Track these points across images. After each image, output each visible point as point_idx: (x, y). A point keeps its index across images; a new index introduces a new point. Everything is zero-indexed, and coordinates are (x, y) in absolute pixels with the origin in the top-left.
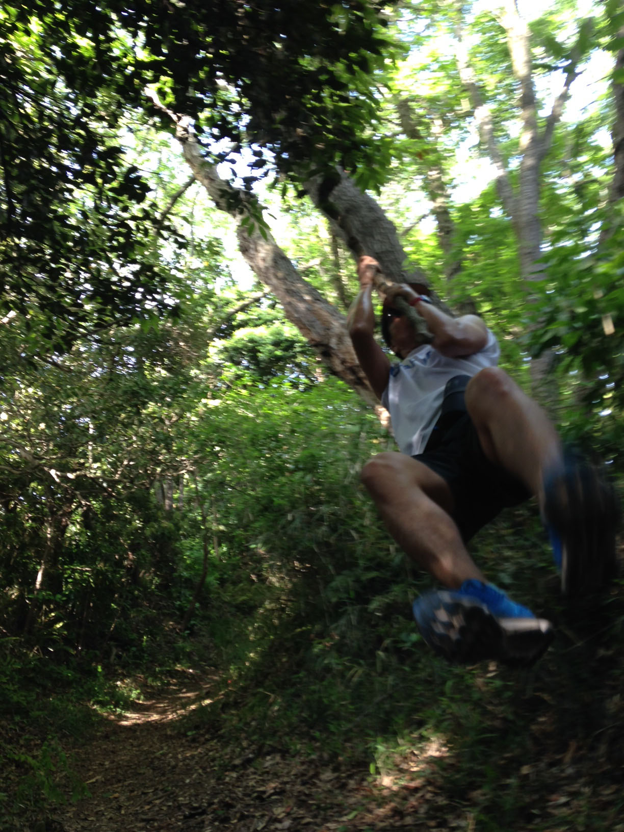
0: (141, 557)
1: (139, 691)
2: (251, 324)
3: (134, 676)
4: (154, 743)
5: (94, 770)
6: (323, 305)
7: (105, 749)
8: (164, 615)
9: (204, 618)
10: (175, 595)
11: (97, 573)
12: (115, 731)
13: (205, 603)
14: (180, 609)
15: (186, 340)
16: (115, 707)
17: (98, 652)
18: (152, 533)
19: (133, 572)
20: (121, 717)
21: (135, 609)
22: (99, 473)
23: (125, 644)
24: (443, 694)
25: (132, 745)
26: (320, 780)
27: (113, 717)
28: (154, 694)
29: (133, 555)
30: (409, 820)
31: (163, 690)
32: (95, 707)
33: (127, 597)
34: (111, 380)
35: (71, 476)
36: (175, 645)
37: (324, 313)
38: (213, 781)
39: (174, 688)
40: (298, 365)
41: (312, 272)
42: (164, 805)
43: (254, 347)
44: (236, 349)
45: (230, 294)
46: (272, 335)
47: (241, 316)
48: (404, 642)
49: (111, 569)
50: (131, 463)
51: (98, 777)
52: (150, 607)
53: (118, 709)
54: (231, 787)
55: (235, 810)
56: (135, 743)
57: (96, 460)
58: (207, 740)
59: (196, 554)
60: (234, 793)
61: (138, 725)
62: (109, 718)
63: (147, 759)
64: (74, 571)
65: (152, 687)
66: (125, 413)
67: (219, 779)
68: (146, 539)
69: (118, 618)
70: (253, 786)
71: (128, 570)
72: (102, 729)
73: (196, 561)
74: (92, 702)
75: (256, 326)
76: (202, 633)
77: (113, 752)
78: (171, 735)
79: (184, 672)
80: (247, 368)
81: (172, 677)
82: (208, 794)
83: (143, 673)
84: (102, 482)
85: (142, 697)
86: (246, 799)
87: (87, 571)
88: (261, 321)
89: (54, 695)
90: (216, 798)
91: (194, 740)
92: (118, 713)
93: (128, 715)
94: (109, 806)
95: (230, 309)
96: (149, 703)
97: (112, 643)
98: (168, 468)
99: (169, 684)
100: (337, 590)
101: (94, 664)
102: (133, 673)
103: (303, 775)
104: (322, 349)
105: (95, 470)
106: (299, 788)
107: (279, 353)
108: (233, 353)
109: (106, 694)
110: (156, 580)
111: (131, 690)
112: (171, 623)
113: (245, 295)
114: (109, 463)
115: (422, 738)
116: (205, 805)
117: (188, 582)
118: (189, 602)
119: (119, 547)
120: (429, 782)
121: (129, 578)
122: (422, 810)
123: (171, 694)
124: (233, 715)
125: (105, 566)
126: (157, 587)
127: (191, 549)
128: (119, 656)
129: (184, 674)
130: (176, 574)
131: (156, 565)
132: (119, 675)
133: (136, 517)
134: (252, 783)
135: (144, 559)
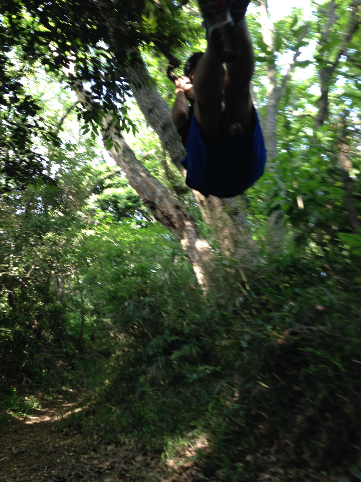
0: (43, 323)
1: (38, 403)
2: (114, 186)
3: (36, 394)
4: (43, 435)
5: (5, 453)
6: (152, 179)
7: (14, 439)
8: (57, 357)
9: (81, 359)
10: (63, 345)
11: (15, 333)
12: (22, 426)
13: (81, 349)
14: (67, 354)
15: (73, 195)
16: (23, 413)
17: (14, 380)
18: (49, 309)
19: (37, 332)
20: (26, 419)
21: (38, 354)
23: (31, 374)
24: (207, 411)
25: (30, 437)
26: (135, 461)
27: (21, 419)
28: (48, 404)
29: (38, 322)
31: (53, 402)
32: (11, 413)
33: (34, 346)
34: (27, 217)
36: (62, 375)
37: (152, 184)
38: (73, 461)
39: (60, 400)
40: (142, 212)
41: (151, 158)
42: (43, 476)
43: (116, 200)
44: (105, 201)
45: (102, 168)
46: (127, 193)
47: (108, 182)
48: (189, 379)
49: (23, 330)
50: (37, 267)
51: (6, 458)
52: (48, 352)
53: (24, 414)
54: (83, 464)
55: (83, 479)
56: (32, 435)
57: (15, 265)
58: (74, 434)
59: (77, 321)
60: (85, 468)
61: (36, 423)
62: (19, 420)
63: (38, 445)
64: (1, 331)
65: (47, 400)
66: (32, 238)
67: (77, 459)
68: (46, 312)
69: (28, 359)
70: (97, 464)
71: (35, 330)
72: (14, 426)
73: (76, 325)
74: (8, 410)
75: (117, 187)
76: (79, 368)
77: (18, 441)
78: (54, 431)
79: (67, 391)
80: (112, 212)
81: (59, 394)
82: (69, 469)
83: (42, 392)
84: (19, 279)
85: (40, 406)
86: (91, 472)
87: (8, 331)
88: (120, 185)
90: (73, 471)
91: (66, 434)
92: (24, 416)
93: (31, 417)
94: (10, 476)
95: (101, 177)
96: (44, 410)
97: (24, 374)
98: (59, 271)
99: (58, 398)
100: (152, 347)
101: (12, 387)
102: (35, 392)
103: (126, 457)
104: (150, 204)
105: (14, 271)
106: (123, 466)
107: (130, 204)
108: (103, 203)
109: (18, 405)
110: (51, 337)
111: (33, 403)
112: (61, 362)
113: (111, 169)
114: (24, 267)
115: (194, 437)
116: (67, 476)
117: (72, 338)
118: (72, 349)
119: (30, 317)
120: (196, 464)
121: (35, 335)
123: (58, 404)
124: (91, 419)
125: (20, 328)
126: (52, 340)
127: (74, 318)
128: (27, 382)
129: (67, 392)
130: (64, 333)
131: (52, 328)
132: (27, 393)
133: (40, 300)
134: (96, 462)
135: (45, 324)
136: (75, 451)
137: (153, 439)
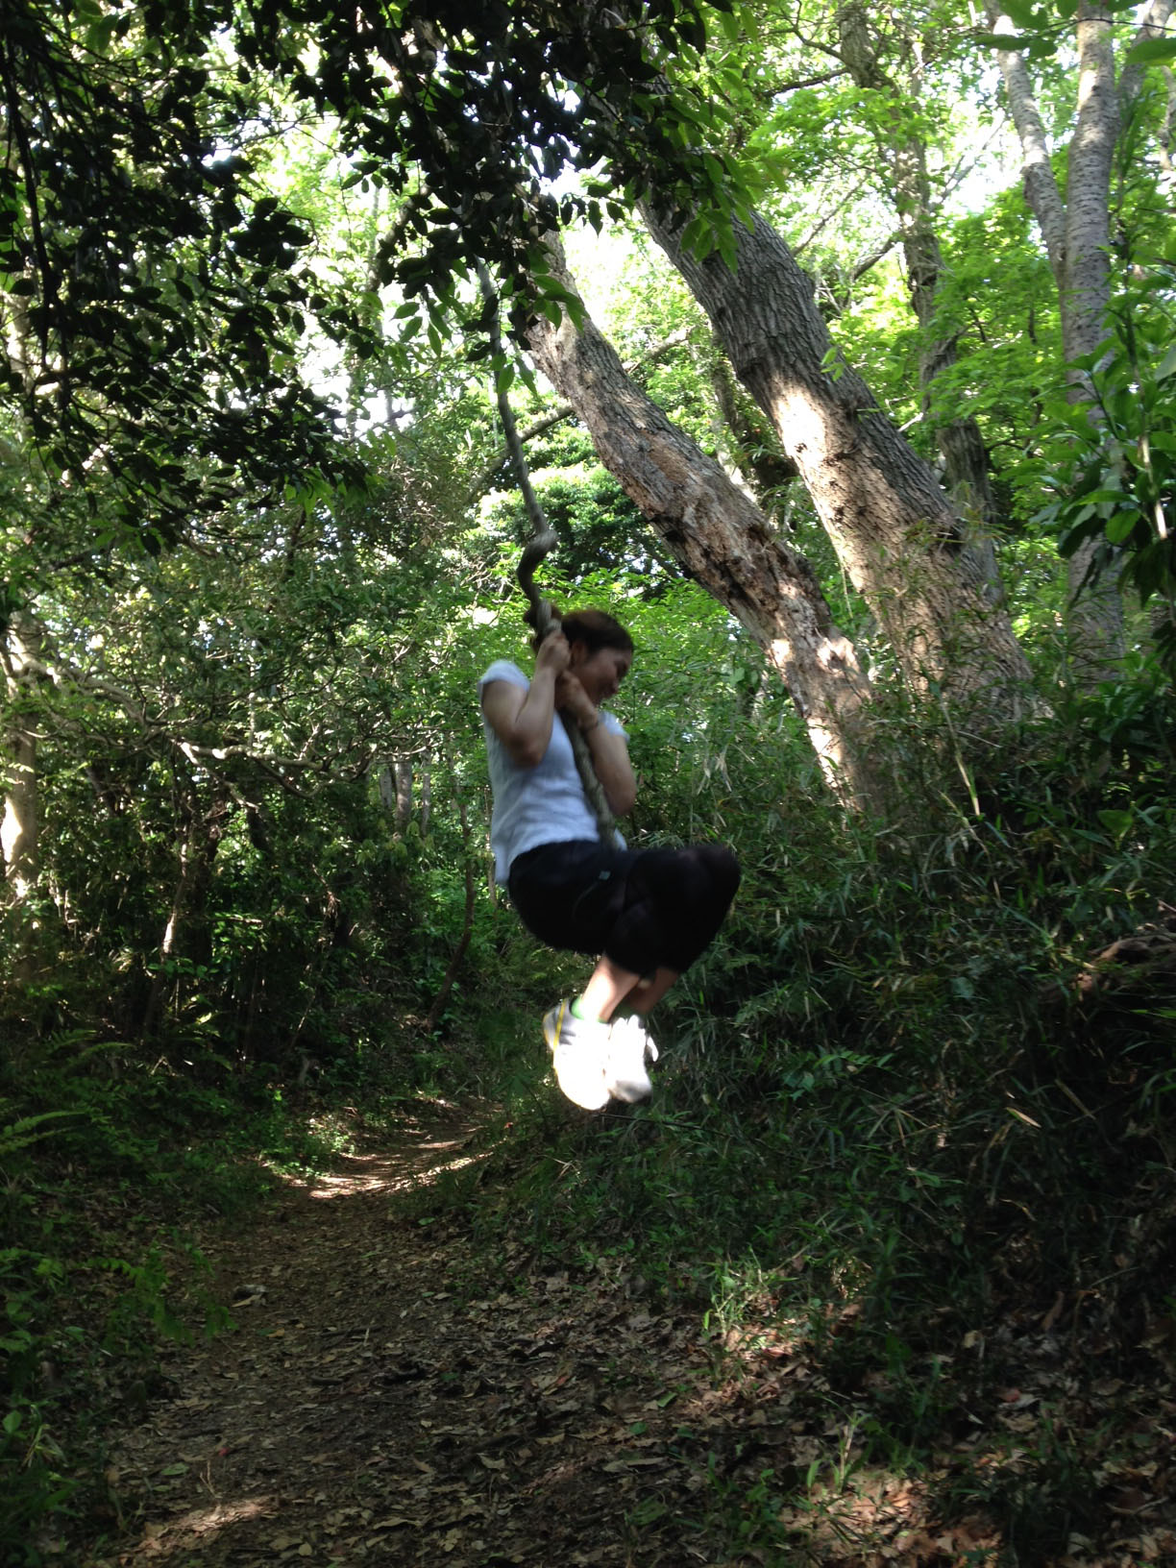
0: (353, 899)
2: (557, 460)
4: (362, 1235)
7: (277, 1241)
9: (469, 1008)
10: (416, 967)
11: (273, 927)
12: (303, 1207)
13: (469, 983)
14: (425, 992)
15: (429, 497)
16: (303, 1165)
19: (338, 927)
20: (313, 1183)
21: (342, 992)
22: (269, 751)
23: (324, 1053)
25: (325, 1237)
26: (627, 1327)
29: (337, 896)
30: (759, 1417)
32: (268, 1164)
33: (328, 968)
34: (291, 573)
35: (219, 754)
36: (415, 1056)
37: (674, 456)
38: (447, 1317)
40: (647, 542)
41: (674, 355)
42: (359, 1356)
43: (562, 506)
47: (537, 445)
48: (790, 1089)
49: (297, 921)
50: (328, 732)
52: (370, 987)
54: (475, 1329)
55: (475, 1373)
56: (331, 1233)
58: (450, 1237)
59: (454, 897)
60: (480, 1340)
61: (340, 1197)
63: (346, 1264)
64: (230, 923)
65: (372, 1130)
67: (459, 1312)
68: (359, 868)
69: (313, 1006)
70: (515, 1331)
71: (330, 921)
72: (278, 1204)
73: (453, 907)
75: (567, 464)
76: (464, 1036)
77: (290, 1248)
78: (392, 1223)
79: (430, 1103)
81: (409, 1113)
83: (356, 1105)
84: (277, 766)
86: (498, 1353)
88: (575, 455)
89: (195, 1141)
91: (428, 1236)
92: (307, 1175)
93: (327, 1179)
94: (266, 1352)
97: (302, 1050)
99: (402, 1125)
103: (600, 1315)
104: (669, 525)
105: (263, 744)
106: (589, 1339)
107: (608, 518)
109: (287, 1142)
111: (332, 1135)
113: (546, 402)
117: (439, 945)
118: (440, 979)
119: (314, 881)
120: (808, 1349)
121: (331, 936)
122: (786, 1400)
124: (499, 1193)
125: (287, 914)
126: (379, 953)
127: (444, 886)
128: (313, 1074)
129: (429, 1108)
130: (417, 930)
131: (379, 914)
132: (313, 1107)
133: (340, 829)
134: (511, 1323)
135: (359, 901)
136: (450, 1289)
137: (682, 1265)
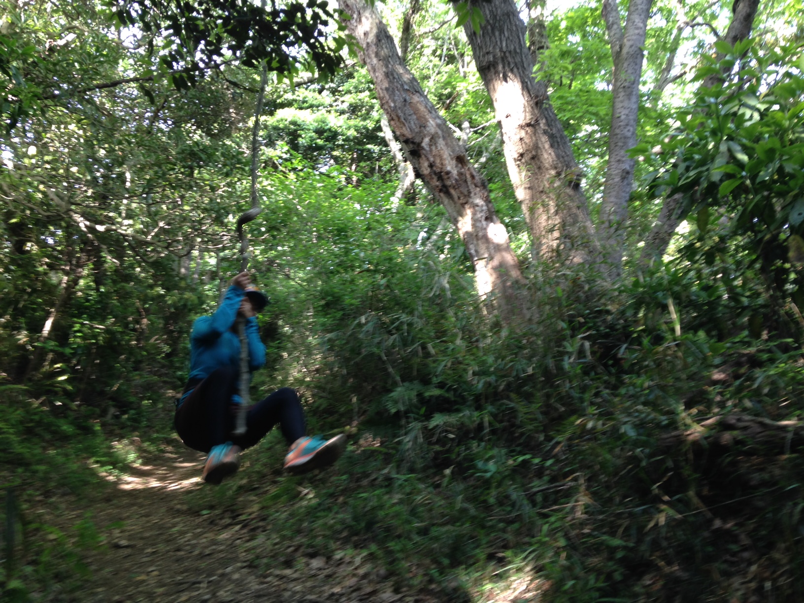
1: (136, 454)
2: (295, 105)
3: (132, 438)
8: (164, 382)
12: (114, 494)
16: (113, 468)
17: (96, 409)
18: (173, 302)
22: (129, 232)
23: (123, 405)
27: (112, 478)
28: (151, 459)
31: (159, 456)
35: (100, 228)
38: (253, 578)
39: (171, 455)
43: (296, 131)
46: (316, 121)
47: (287, 96)
53: (116, 471)
57: (128, 216)
61: (138, 489)
62: (108, 479)
63: (163, 534)
64: (83, 326)
65: (149, 452)
74: (91, 461)
81: (169, 445)
83: (139, 437)
85: (139, 461)
87: (97, 328)
88: (305, 105)
93: (127, 478)
96: (147, 468)
97: (111, 403)
99: (166, 451)
101: (92, 421)
102: (130, 435)
104: (412, 147)
110: (167, 349)
111: (128, 452)
112: (171, 391)
114: (143, 223)
123: (168, 462)
128: (116, 417)
132: (116, 435)
133: (159, 283)
